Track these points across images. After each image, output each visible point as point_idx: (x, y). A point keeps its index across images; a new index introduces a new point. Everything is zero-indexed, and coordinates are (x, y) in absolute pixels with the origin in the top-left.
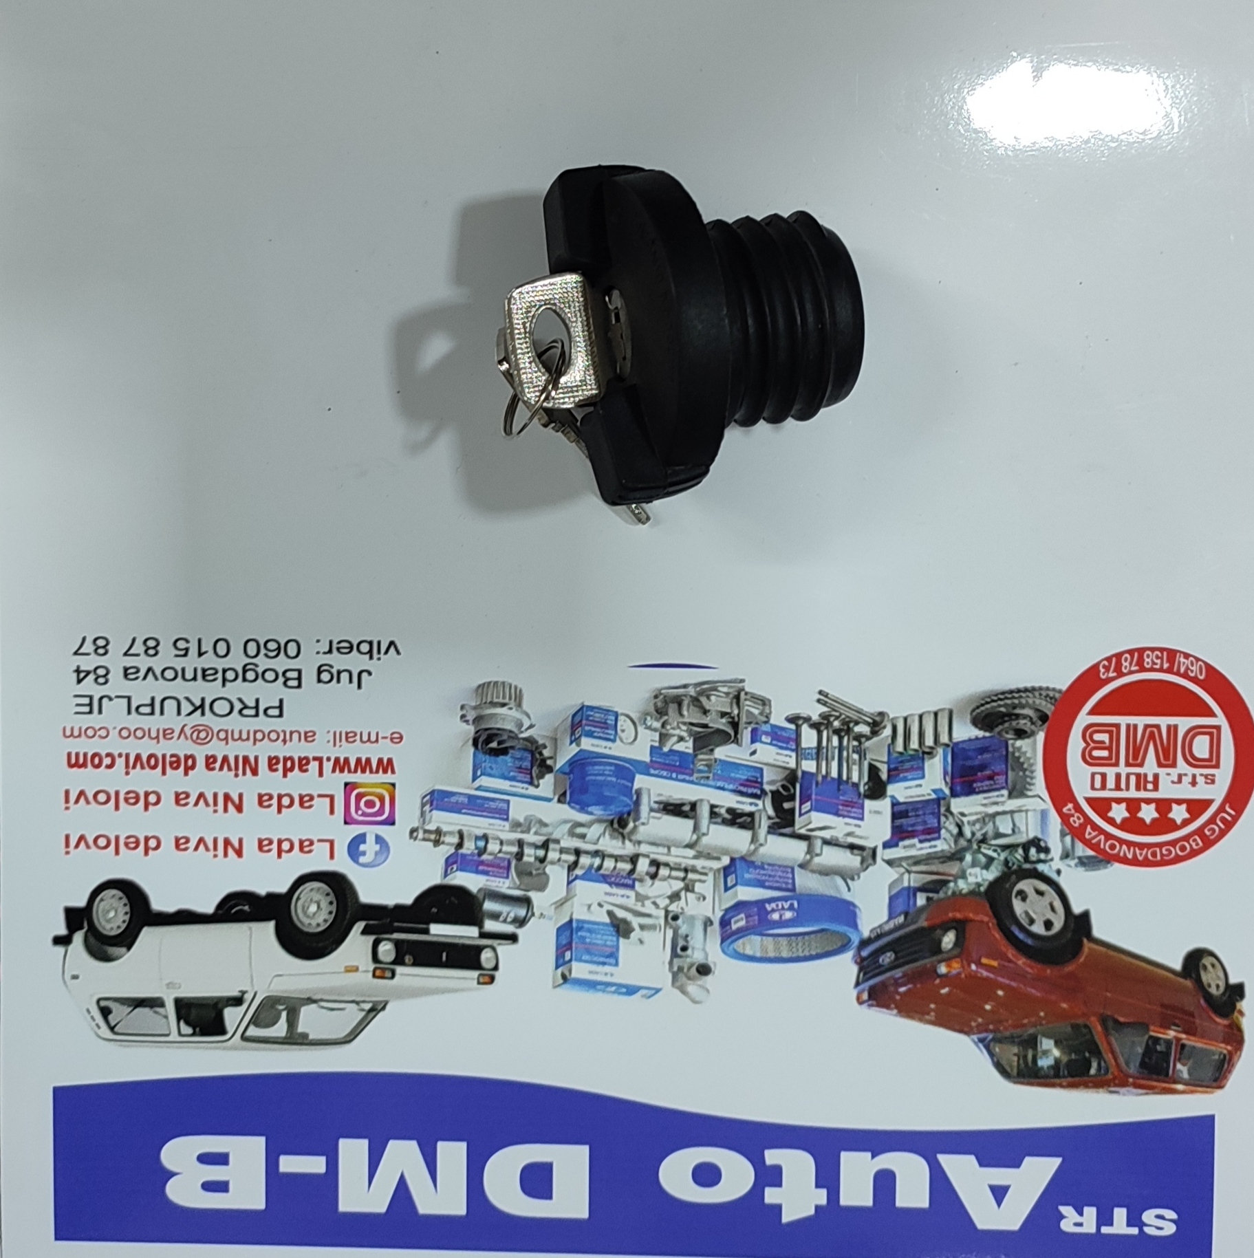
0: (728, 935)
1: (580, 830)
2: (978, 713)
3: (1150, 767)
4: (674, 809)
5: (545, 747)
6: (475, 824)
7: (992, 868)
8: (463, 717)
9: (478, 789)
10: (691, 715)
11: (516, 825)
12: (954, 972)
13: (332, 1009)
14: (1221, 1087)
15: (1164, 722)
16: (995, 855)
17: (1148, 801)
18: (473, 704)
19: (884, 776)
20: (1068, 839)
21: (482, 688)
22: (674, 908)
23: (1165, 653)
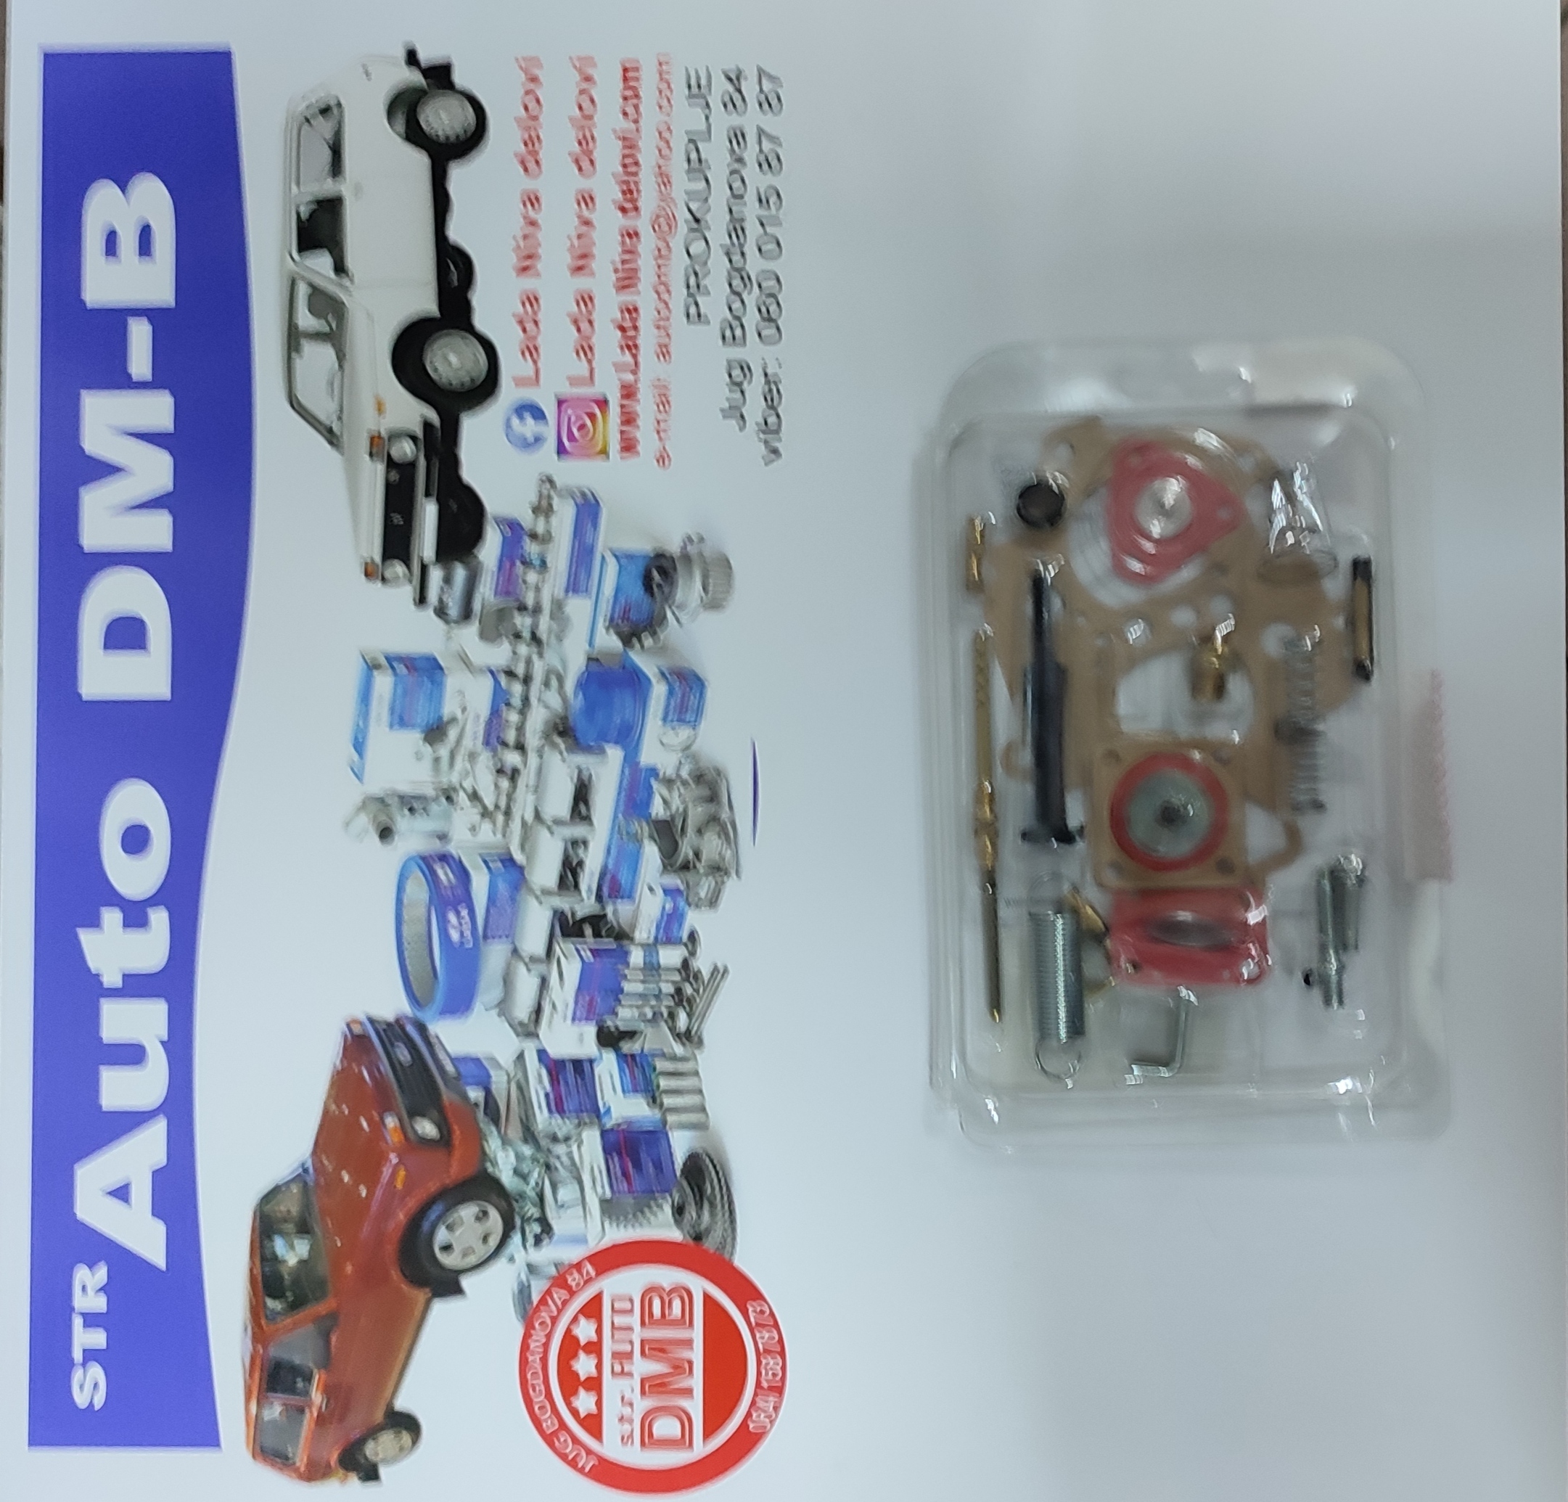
0: (427, 863)
1: (554, 683)
2: (705, 1161)
3: (643, 1367)
4: (582, 795)
5: (656, 639)
6: (560, 555)
7: (516, 1180)
8: (690, 539)
9: (603, 558)
10: (697, 813)
11: (558, 606)
12: (388, 1138)
13: (332, 384)
14: (254, 1456)
15: (697, 1382)
16: (532, 1183)
17: (599, 1366)
18: (707, 554)
19: (626, 1047)
20: (553, 1271)
21: (726, 564)
22: (462, 798)
23: (780, 1384)
